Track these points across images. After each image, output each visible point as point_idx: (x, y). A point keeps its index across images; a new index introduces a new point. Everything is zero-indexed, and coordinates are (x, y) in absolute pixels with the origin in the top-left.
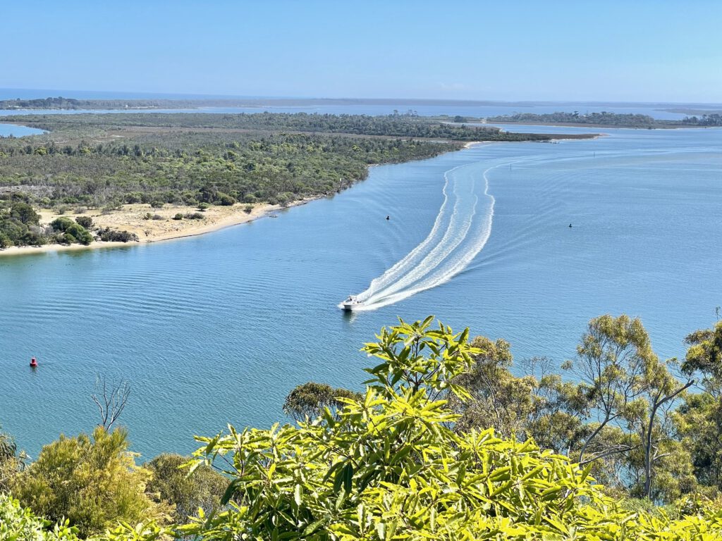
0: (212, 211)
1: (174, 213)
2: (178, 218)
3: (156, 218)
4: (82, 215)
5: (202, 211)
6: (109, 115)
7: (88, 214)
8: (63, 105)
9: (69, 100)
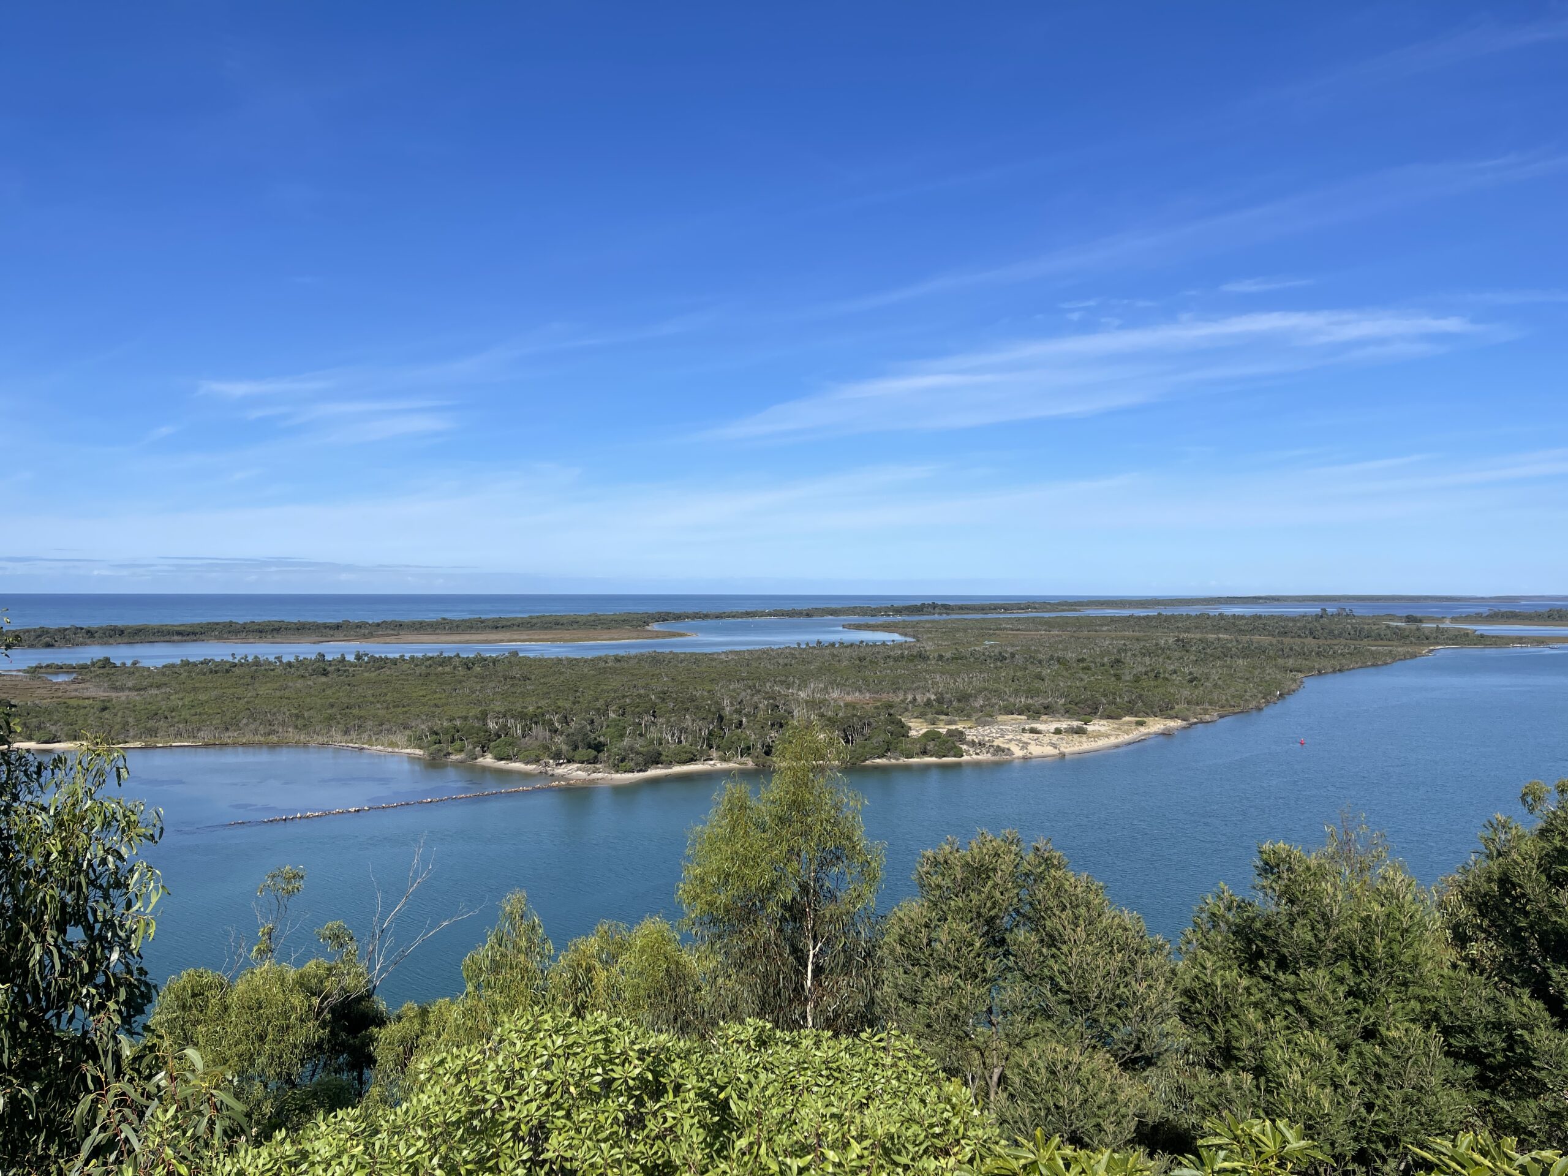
0: (1097, 726)
1: (1053, 726)
2: (1058, 731)
3: (1033, 731)
4: (953, 727)
5: (1086, 724)
6: (984, 619)
7: (960, 727)
8: (937, 610)
9: (943, 606)
